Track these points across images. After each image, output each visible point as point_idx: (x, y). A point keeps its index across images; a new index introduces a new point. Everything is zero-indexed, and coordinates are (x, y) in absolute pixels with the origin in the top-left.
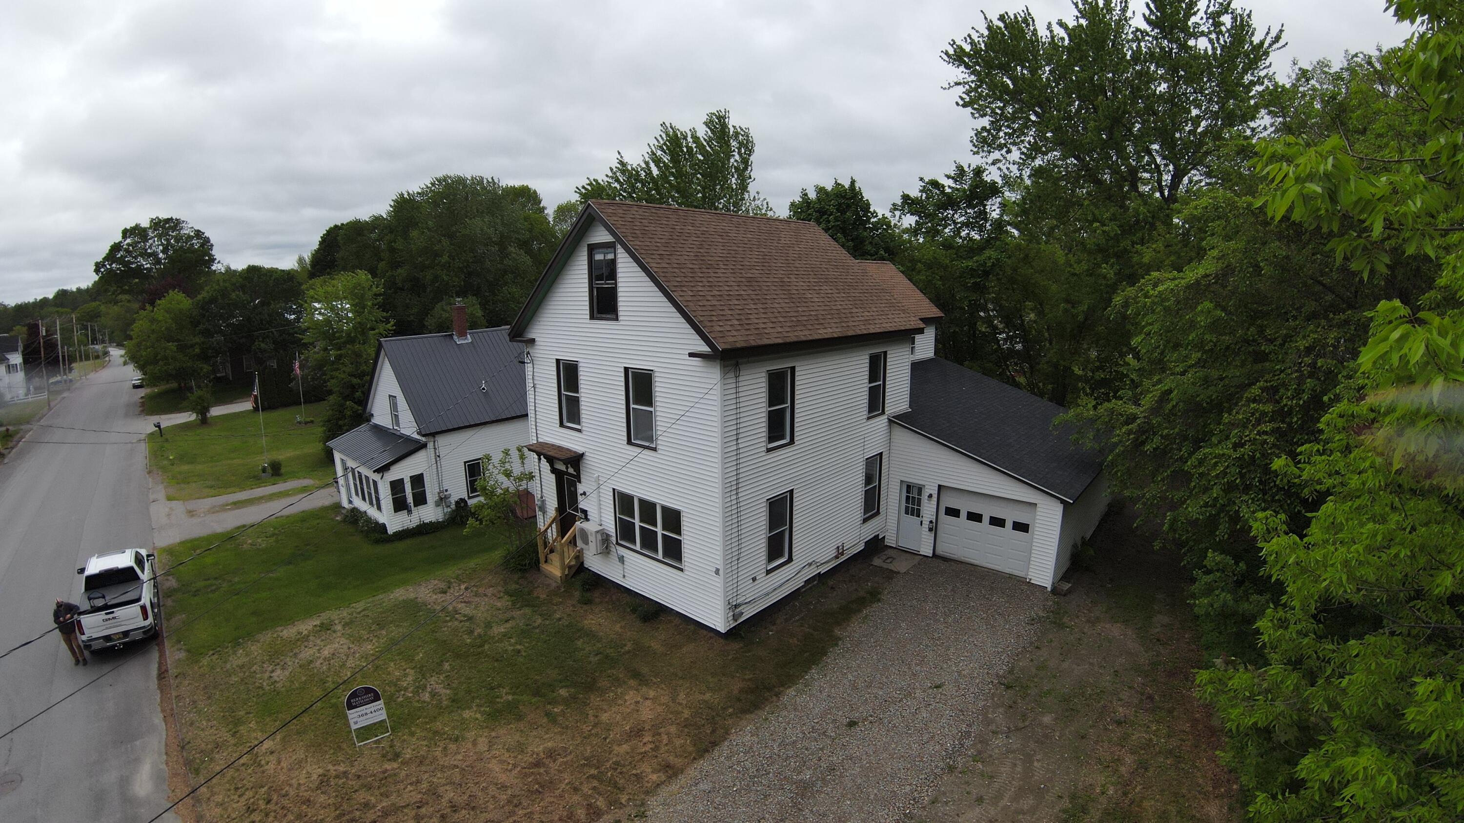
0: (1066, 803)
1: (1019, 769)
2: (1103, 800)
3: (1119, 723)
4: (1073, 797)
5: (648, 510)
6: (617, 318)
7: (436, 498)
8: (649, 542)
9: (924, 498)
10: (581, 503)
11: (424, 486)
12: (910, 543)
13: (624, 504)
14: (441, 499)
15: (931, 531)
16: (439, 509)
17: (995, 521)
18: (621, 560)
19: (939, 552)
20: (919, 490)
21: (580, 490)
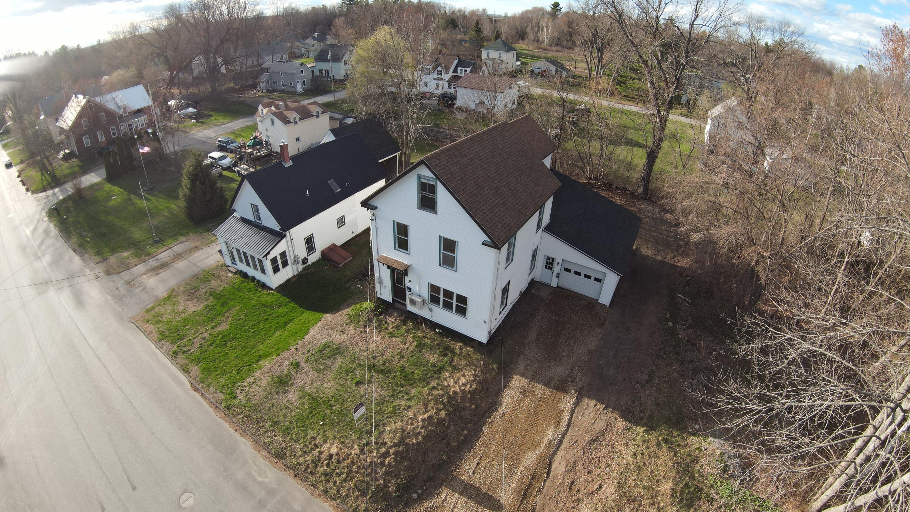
5: (448, 294)
6: (436, 213)
7: (293, 261)
8: (448, 306)
9: (555, 263)
10: (408, 284)
11: (286, 257)
12: (546, 280)
13: (434, 289)
14: (295, 261)
15: (557, 277)
16: (295, 266)
17: (587, 276)
18: (431, 310)
19: (560, 285)
20: (553, 260)
21: (407, 279)
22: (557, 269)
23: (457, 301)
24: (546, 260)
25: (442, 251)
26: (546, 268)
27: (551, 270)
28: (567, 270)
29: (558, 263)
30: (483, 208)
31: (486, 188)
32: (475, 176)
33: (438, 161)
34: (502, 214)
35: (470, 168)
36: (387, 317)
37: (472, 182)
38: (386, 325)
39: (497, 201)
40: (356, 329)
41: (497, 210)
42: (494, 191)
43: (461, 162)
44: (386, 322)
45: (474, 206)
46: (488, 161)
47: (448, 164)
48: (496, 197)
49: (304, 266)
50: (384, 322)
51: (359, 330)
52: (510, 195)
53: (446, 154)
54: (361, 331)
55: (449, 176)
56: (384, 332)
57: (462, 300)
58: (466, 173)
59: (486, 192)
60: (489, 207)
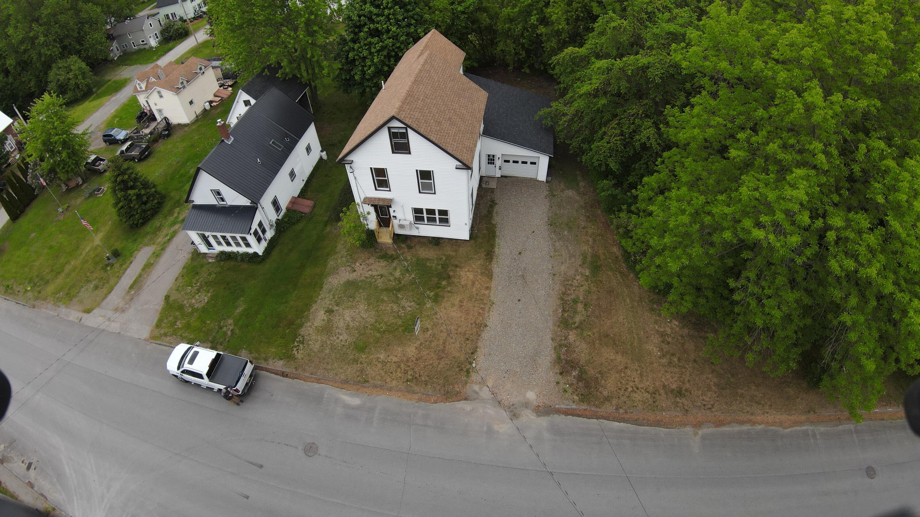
0: (582, 257)
1: (566, 251)
2: (589, 253)
3: (584, 228)
4: (582, 255)
5: (431, 212)
6: (410, 153)
8: (431, 220)
9: (496, 159)
10: (392, 214)
11: (263, 225)
12: (491, 174)
13: (418, 211)
14: (270, 225)
15: (500, 169)
16: (271, 229)
17: (524, 163)
18: (417, 228)
19: (503, 175)
20: (494, 156)
21: (391, 210)
22: (498, 163)
23: (439, 215)
24: (487, 158)
25: (420, 181)
26: (489, 163)
27: (493, 164)
28: (506, 161)
29: (499, 158)
30: (448, 140)
31: (443, 122)
32: (432, 115)
33: (404, 113)
34: (462, 140)
35: (426, 108)
37: (432, 121)
39: (454, 130)
41: (457, 138)
42: (449, 122)
43: (418, 106)
45: (443, 141)
46: (434, 96)
47: (412, 112)
48: (453, 127)
49: (277, 225)
52: (460, 120)
53: (406, 104)
55: (417, 122)
57: (444, 213)
58: (426, 115)
59: (445, 125)
60: (452, 138)
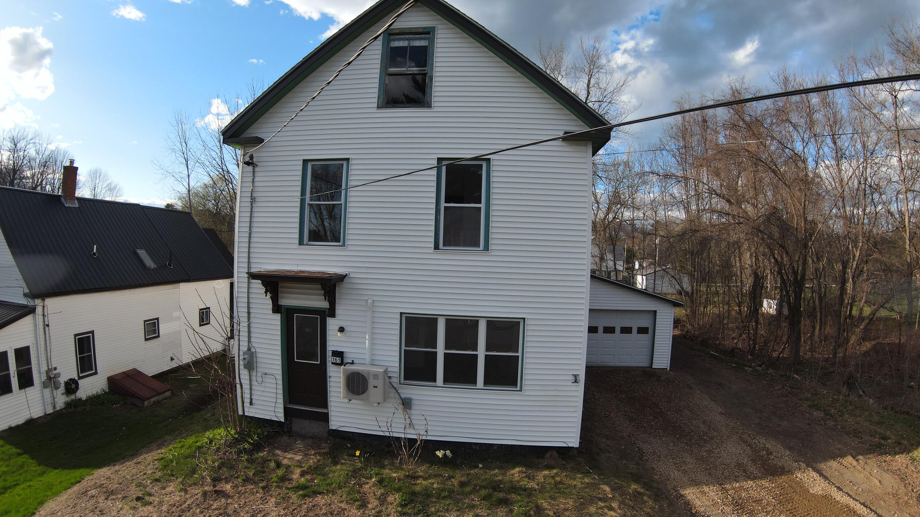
7: (44, 377)
10: (334, 342)
11: (29, 363)
14: (49, 378)
16: (47, 392)
17: (624, 330)
18: (407, 404)
21: (333, 325)
36: (278, 452)
38: (280, 472)
40: (186, 491)
44: (279, 465)
49: (68, 399)
50: (272, 465)
51: (197, 491)
54: (205, 494)
56: (278, 487)
